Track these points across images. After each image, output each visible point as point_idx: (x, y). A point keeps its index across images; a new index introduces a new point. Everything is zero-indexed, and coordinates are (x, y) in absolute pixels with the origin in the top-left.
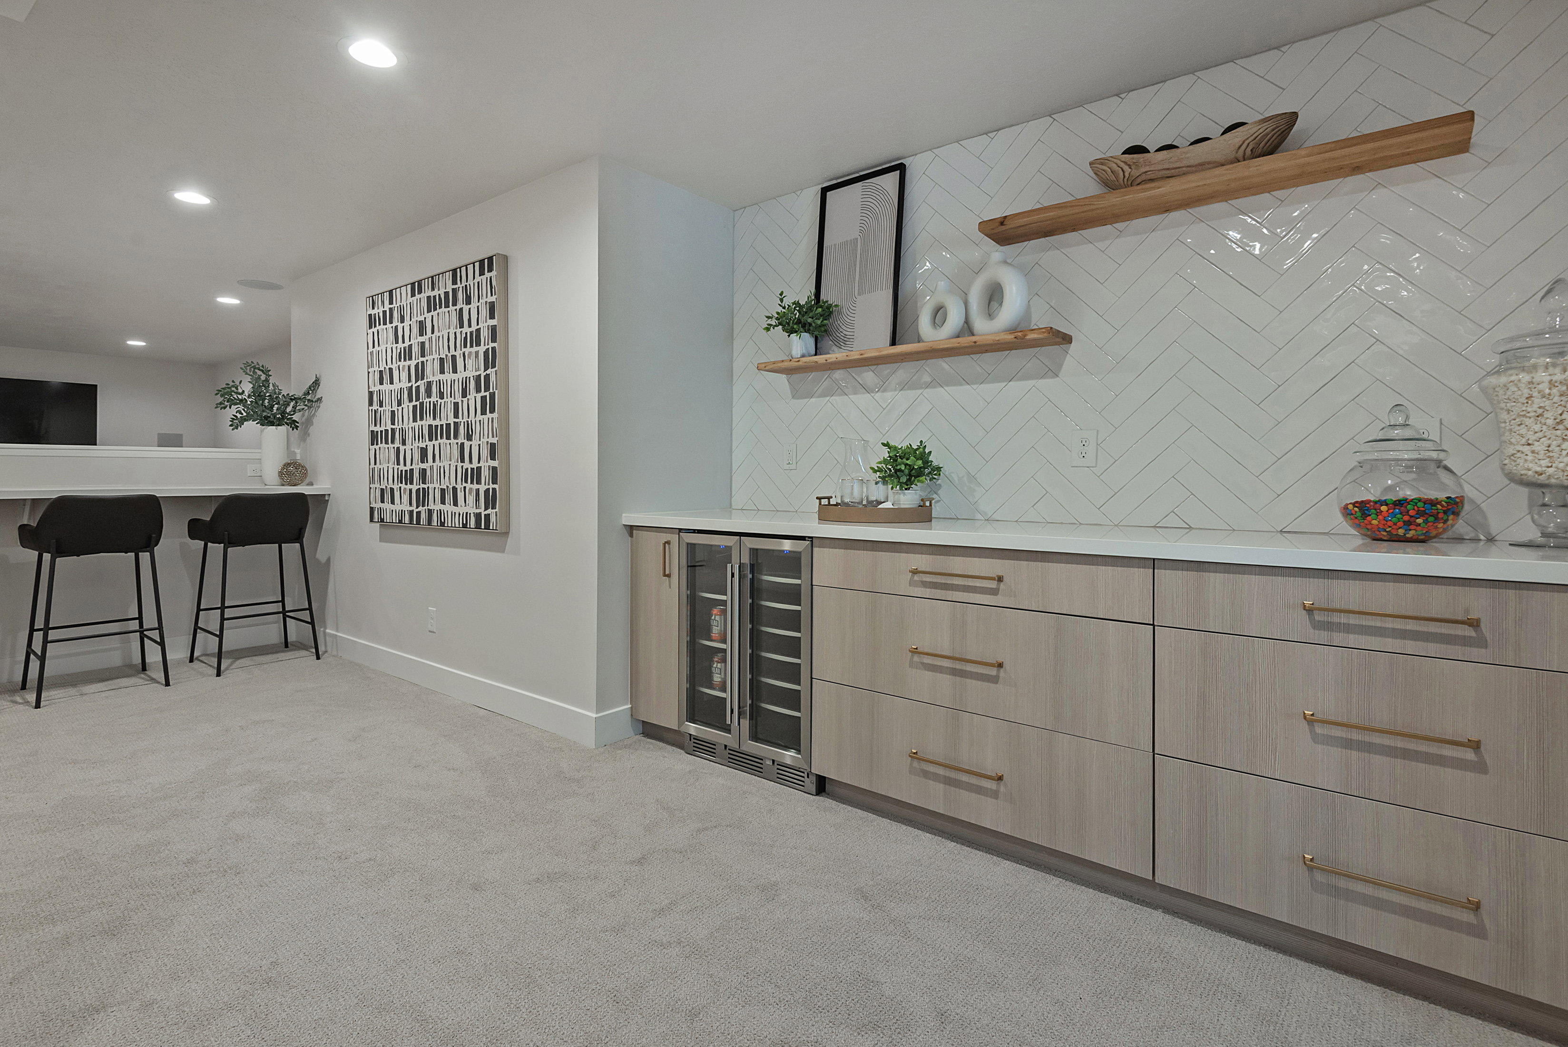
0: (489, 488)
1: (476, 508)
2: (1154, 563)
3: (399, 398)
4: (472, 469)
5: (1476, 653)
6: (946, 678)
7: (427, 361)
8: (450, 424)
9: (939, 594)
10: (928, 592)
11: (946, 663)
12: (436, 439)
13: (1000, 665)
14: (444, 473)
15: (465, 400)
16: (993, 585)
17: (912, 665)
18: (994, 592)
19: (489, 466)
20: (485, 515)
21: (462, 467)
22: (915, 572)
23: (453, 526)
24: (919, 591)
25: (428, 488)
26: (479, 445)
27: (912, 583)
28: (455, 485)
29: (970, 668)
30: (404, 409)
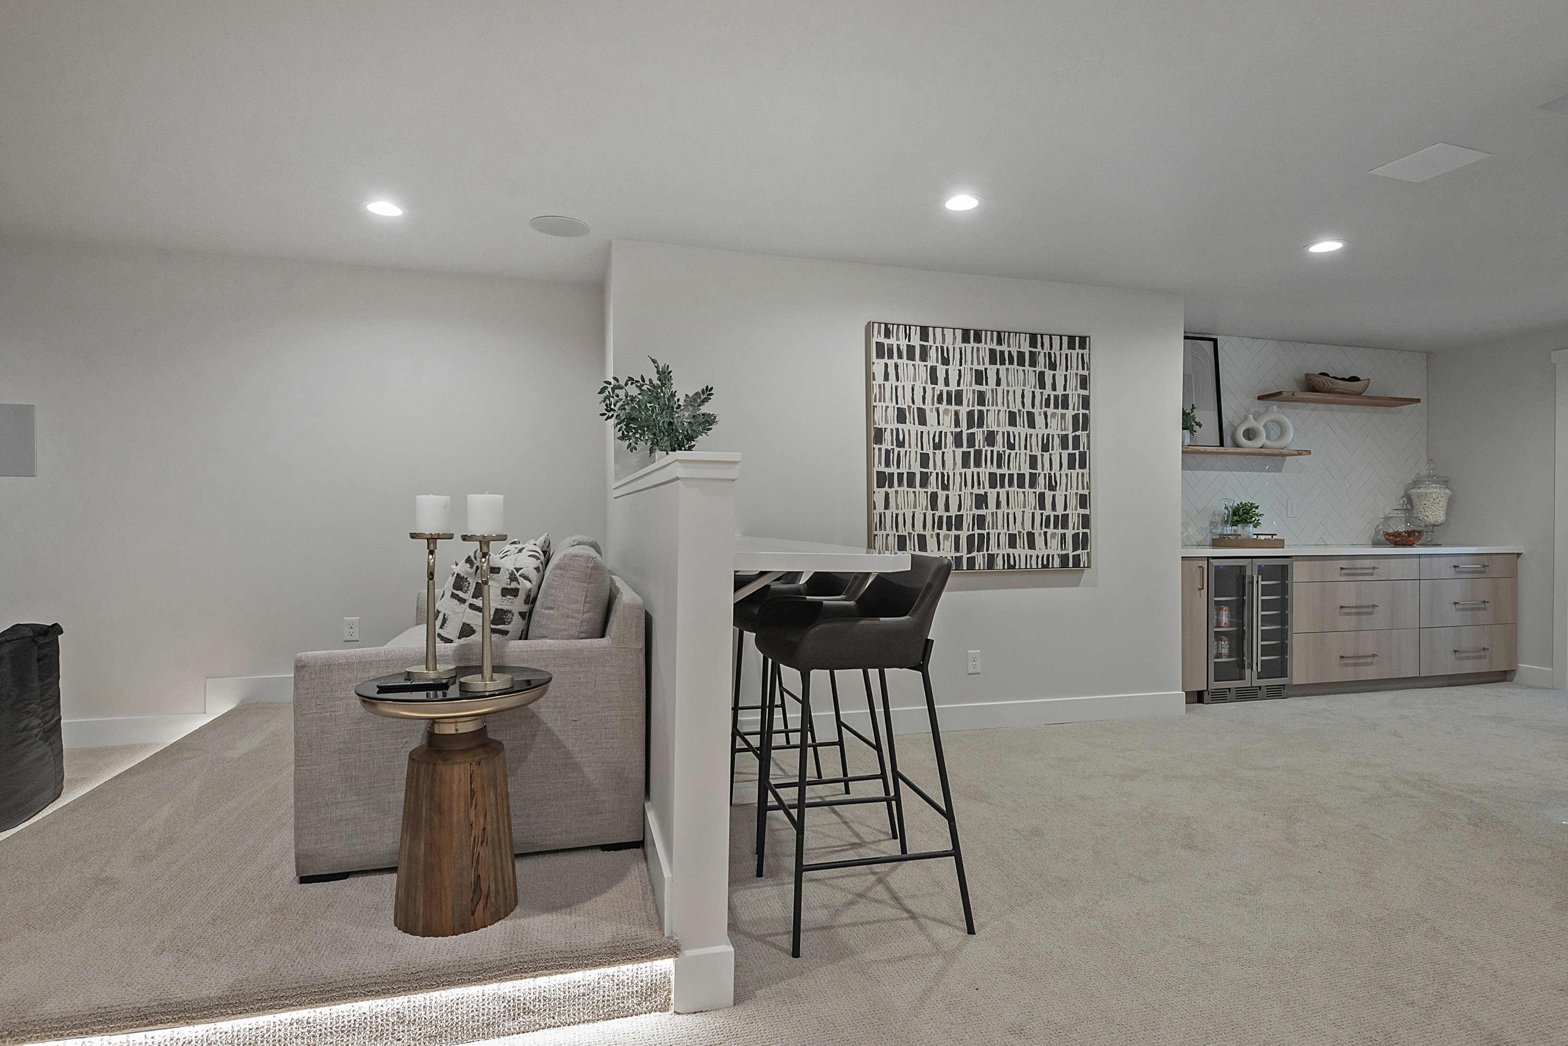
0: (1079, 533)
1: (1062, 550)
2: (1419, 555)
3: (937, 441)
4: (1056, 517)
5: (1485, 575)
6: (1354, 617)
7: (988, 411)
8: (1024, 474)
9: (1351, 578)
10: (1347, 578)
11: (1354, 610)
12: (1002, 486)
13: (1374, 606)
14: (1015, 518)
15: (1047, 455)
16: (1371, 571)
17: (1340, 614)
18: (1372, 574)
19: (1079, 514)
20: (1073, 555)
21: (1042, 514)
22: (1342, 569)
23: (1028, 567)
24: (1343, 578)
25: (988, 534)
26: (1066, 496)
27: (1340, 575)
28: (1031, 530)
29: (1364, 610)
30: (945, 455)
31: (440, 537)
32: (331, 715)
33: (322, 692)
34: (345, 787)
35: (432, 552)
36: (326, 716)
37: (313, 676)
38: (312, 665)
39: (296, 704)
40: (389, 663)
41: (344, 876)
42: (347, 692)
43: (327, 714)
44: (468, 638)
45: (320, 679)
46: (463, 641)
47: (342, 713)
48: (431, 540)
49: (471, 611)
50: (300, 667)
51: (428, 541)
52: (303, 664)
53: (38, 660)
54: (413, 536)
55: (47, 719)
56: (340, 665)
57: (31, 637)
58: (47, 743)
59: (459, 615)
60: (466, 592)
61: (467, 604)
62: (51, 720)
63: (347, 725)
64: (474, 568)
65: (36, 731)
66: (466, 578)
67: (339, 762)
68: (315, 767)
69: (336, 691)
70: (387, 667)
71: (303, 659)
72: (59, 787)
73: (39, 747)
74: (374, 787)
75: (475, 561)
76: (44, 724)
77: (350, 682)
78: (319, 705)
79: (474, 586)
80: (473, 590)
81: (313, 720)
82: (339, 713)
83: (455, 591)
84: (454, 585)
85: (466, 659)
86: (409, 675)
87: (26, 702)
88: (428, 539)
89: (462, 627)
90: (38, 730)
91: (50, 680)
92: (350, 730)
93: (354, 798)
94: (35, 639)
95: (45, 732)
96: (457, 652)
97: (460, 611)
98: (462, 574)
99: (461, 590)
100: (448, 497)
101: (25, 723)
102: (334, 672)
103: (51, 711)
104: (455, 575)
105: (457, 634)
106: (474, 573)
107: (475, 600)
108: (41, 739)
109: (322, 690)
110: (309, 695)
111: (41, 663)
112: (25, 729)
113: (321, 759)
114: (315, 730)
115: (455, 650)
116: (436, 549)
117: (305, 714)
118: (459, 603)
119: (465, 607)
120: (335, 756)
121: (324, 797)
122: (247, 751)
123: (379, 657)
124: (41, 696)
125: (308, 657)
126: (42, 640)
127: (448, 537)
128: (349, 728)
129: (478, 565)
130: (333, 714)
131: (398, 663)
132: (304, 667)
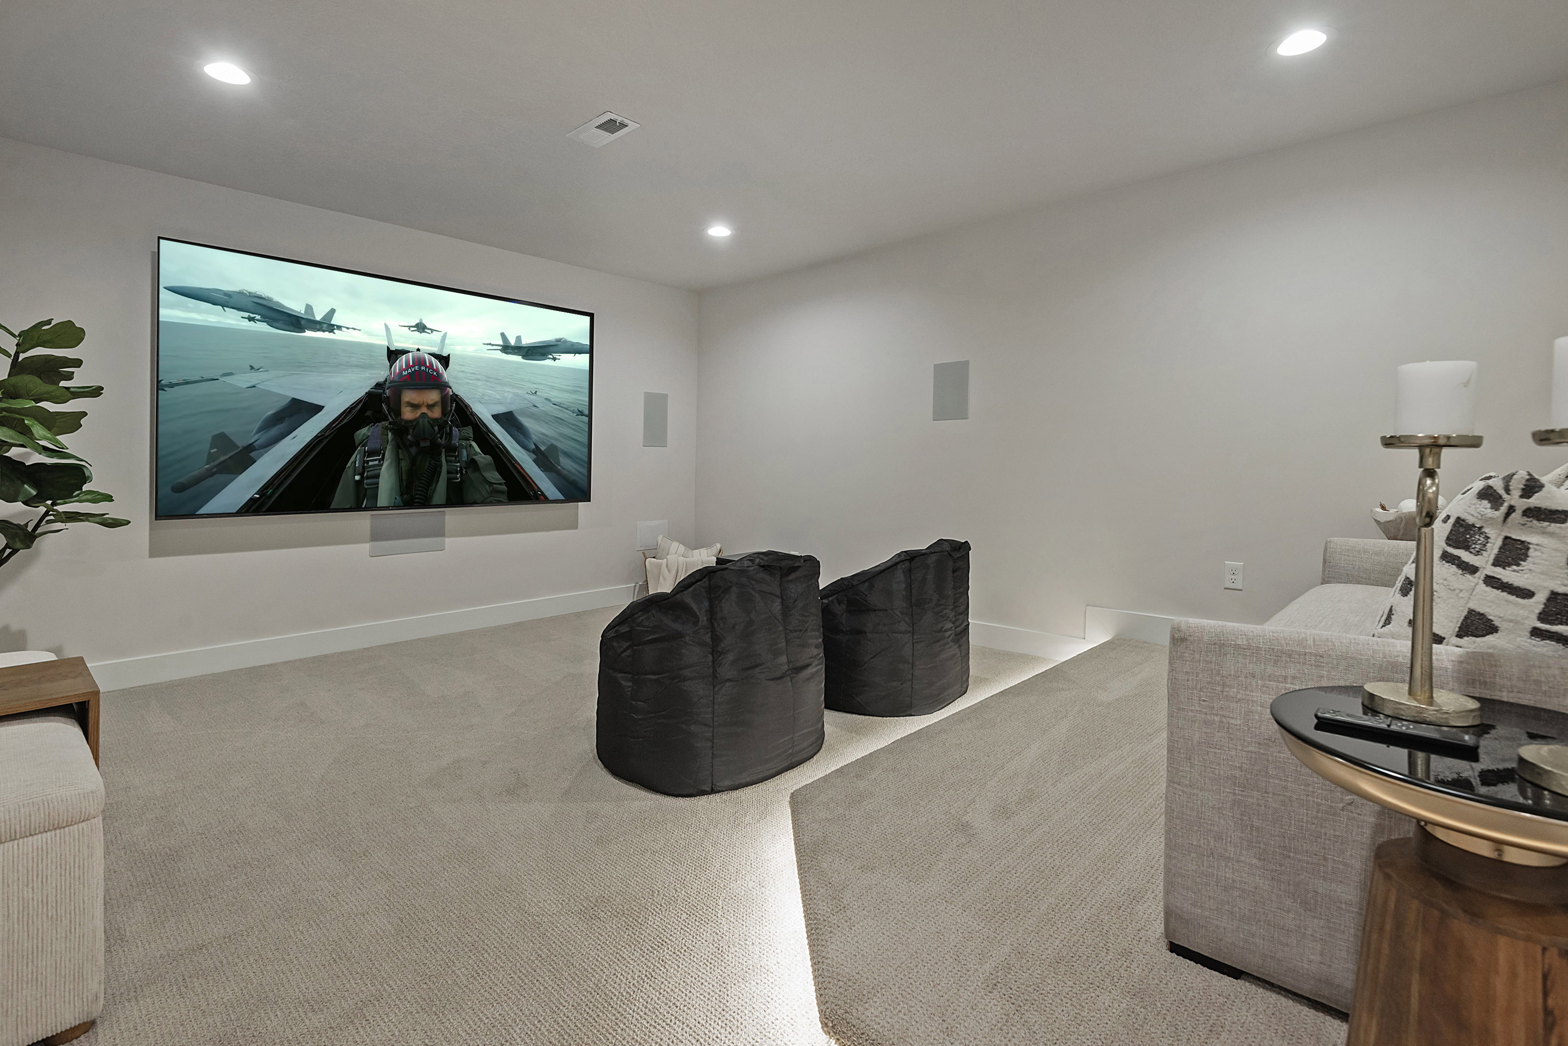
31: (1452, 442)
32: (1221, 722)
33: (1209, 683)
34: (1241, 838)
35: (1430, 473)
36: (1214, 720)
37: (1197, 656)
38: (1195, 640)
39: (1171, 691)
40: (1322, 660)
41: (1235, 973)
42: (1248, 692)
43: (1216, 718)
44: (1479, 640)
45: (1207, 662)
46: (1471, 644)
47: (1238, 722)
48: (1428, 450)
49: (1489, 589)
50: (1177, 639)
51: (1420, 452)
52: (1183, 635)
53: (954, 571)
54: (1390, 442)
55: (958, 623)
56: (1237, 647)
57: (947, 551)
58: (957, 645)
59: (1461, 595)
60: (1478, 553)
61: (1480, 575)
62: (960, 626)
63: (1246, 744)
64: (1504, 509)
65: (948, 633)
66: (1480, 528)
67: (1232, 797)
68: (1195, 791)
69: (1230, 687)
70: (1317, 666)
71: (1183, 627)
72: (965, 686)
73: (950, 648)
74: (1289, 857)
75: (1505, 496)
76: (956, 628)
77: (1254, 677)
78: (1204, 701)
79: (1499, 542)
80: (1496, 551)
81: (1195, 721)
82: (1234, 721)
83: (1450, 550)
84: (1448, 538)
85: (1485, 683)
86: (1371, 705)
87: (942, 607)
88: (1421, 447)
89: (1466, 618)
90: (950, 632)
91: (961, 590)
92: (1251, 752)
93: (1254, 861)
94: (951, 553)
95: (956, 635)
96: (1464, 665)
97: (1461, 587)
98: (1470, 520)
99: (1467, 548)
100: (1473, 364)
101: (941, 625)
102: (1229, 655)
103: (961, 617)
104: (1452, 521)
105: (1455, 626)
106: (1502, 519)
107: (1499, 570)
108: (953, 641)
109: (1209, 680)
110: (1190, 683)
111: (955, 574)
112: (940, 631)
113: (1205, 783)
114: (1197, 736)
115: (1460, 662)
116: (1439, 467)
117: (1184, 709)
118: (1460, 572)
119: (1476, 580)
120: (1226, 785)
121: (1209, 842)
122: (1117, 697)
123: (1304, 647)
124: (954, 603)
125: (1189, 627)
126: (957, 555)
127: (1470, 443)
128: (1250, 749)
129: (1513, 503)
130: (1225, 721)
131: (1338, 664)
132: (1183, 640)
